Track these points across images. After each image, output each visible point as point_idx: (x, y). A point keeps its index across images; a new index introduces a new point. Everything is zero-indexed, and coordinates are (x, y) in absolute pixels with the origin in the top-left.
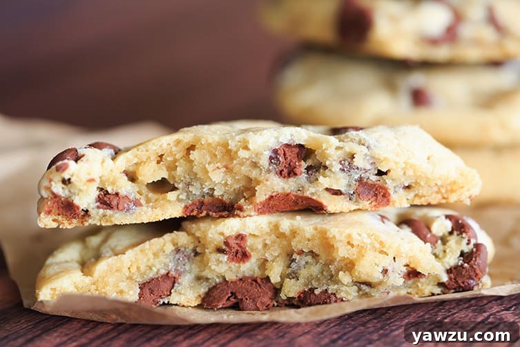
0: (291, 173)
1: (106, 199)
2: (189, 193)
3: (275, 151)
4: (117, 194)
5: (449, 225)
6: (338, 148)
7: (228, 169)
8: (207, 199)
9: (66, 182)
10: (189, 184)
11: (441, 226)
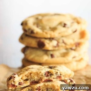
0: (48, 76)
1: (20, 84)
2: (31, 81)
3: (45, 73)
4: (21, 83)
5: (70, 81)
6: (55, 71)
7: (38, 76)
8: (34, 81)
9: (14, 82)
10: (31, 79)
11: (69, 81)
